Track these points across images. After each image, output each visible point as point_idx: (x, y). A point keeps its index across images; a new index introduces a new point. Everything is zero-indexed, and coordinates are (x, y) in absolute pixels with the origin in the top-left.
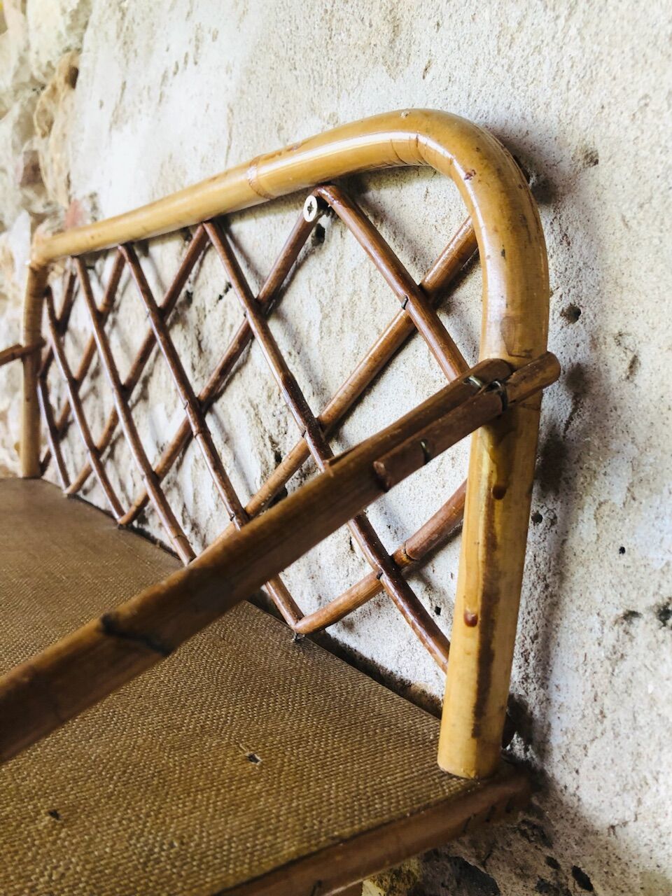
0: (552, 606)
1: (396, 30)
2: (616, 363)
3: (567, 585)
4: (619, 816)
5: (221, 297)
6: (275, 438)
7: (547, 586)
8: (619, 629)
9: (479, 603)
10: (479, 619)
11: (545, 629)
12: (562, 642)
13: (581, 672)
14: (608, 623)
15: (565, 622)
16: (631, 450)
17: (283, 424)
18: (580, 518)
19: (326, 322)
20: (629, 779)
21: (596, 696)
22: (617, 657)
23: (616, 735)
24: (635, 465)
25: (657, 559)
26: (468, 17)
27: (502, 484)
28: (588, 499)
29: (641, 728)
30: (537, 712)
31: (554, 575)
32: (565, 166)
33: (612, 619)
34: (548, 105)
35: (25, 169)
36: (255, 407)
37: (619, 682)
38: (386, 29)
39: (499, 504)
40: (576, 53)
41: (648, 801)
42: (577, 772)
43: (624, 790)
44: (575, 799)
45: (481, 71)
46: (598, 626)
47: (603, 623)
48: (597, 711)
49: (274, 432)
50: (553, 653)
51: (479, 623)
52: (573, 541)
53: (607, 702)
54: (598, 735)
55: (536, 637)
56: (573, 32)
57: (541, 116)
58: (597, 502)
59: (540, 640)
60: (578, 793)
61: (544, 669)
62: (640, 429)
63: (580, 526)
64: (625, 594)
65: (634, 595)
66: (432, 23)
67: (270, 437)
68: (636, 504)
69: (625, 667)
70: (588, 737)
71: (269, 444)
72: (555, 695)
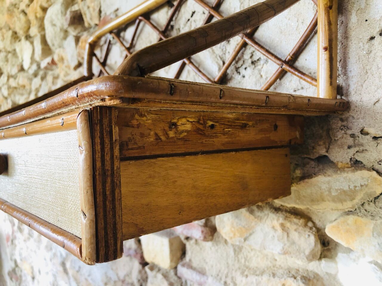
0: (345, 48)
3: (349, 40)
4: (377, 98)
5: (189, 20)
6: (221, 57)
7: (342, 44)
8: (369, 43)
9: (328, 43)
10: (328, 48)
11: (344, 56)
12: (351, 57)
13: (358, 62)
14: (365, 43)
15: (351, 50)
17: (224, 50)
18: (351, 18)
19: (242, 5)
20: (379, 85)
21: (364, 67)
22: (369, 52)
23: (373, 75)
25: (378, 17)
27: (331, 5)
28: (353, 11)
29: (380, 68)
30: (344, 85)
31: (345, 39)
33: (366, 41)
35: (71, 18)
37: (371, 60)
39: (331, 11)
42: (360, 94)
43: (378, 88)
44: (361, 103)
46: (362, 45)
47: (364, 44)
48: (365, 72)
49: (221, 54)
50: (347, 62)
51: (328, 49)
52: (350, 25)
53: (368, 67)
54: (366, 79)
55: (340, 61)
58: (356, 11)
59: (342, 61)
60: (362, 100)
61: (345, 68)
63: (352, 20)
64: (369, 32)
65: (372, 31)
67: (220, 56)
68: (368, 6)
69: (372, 55)
70: (363, 81)
71: (219, 59)
72: (350, 75)
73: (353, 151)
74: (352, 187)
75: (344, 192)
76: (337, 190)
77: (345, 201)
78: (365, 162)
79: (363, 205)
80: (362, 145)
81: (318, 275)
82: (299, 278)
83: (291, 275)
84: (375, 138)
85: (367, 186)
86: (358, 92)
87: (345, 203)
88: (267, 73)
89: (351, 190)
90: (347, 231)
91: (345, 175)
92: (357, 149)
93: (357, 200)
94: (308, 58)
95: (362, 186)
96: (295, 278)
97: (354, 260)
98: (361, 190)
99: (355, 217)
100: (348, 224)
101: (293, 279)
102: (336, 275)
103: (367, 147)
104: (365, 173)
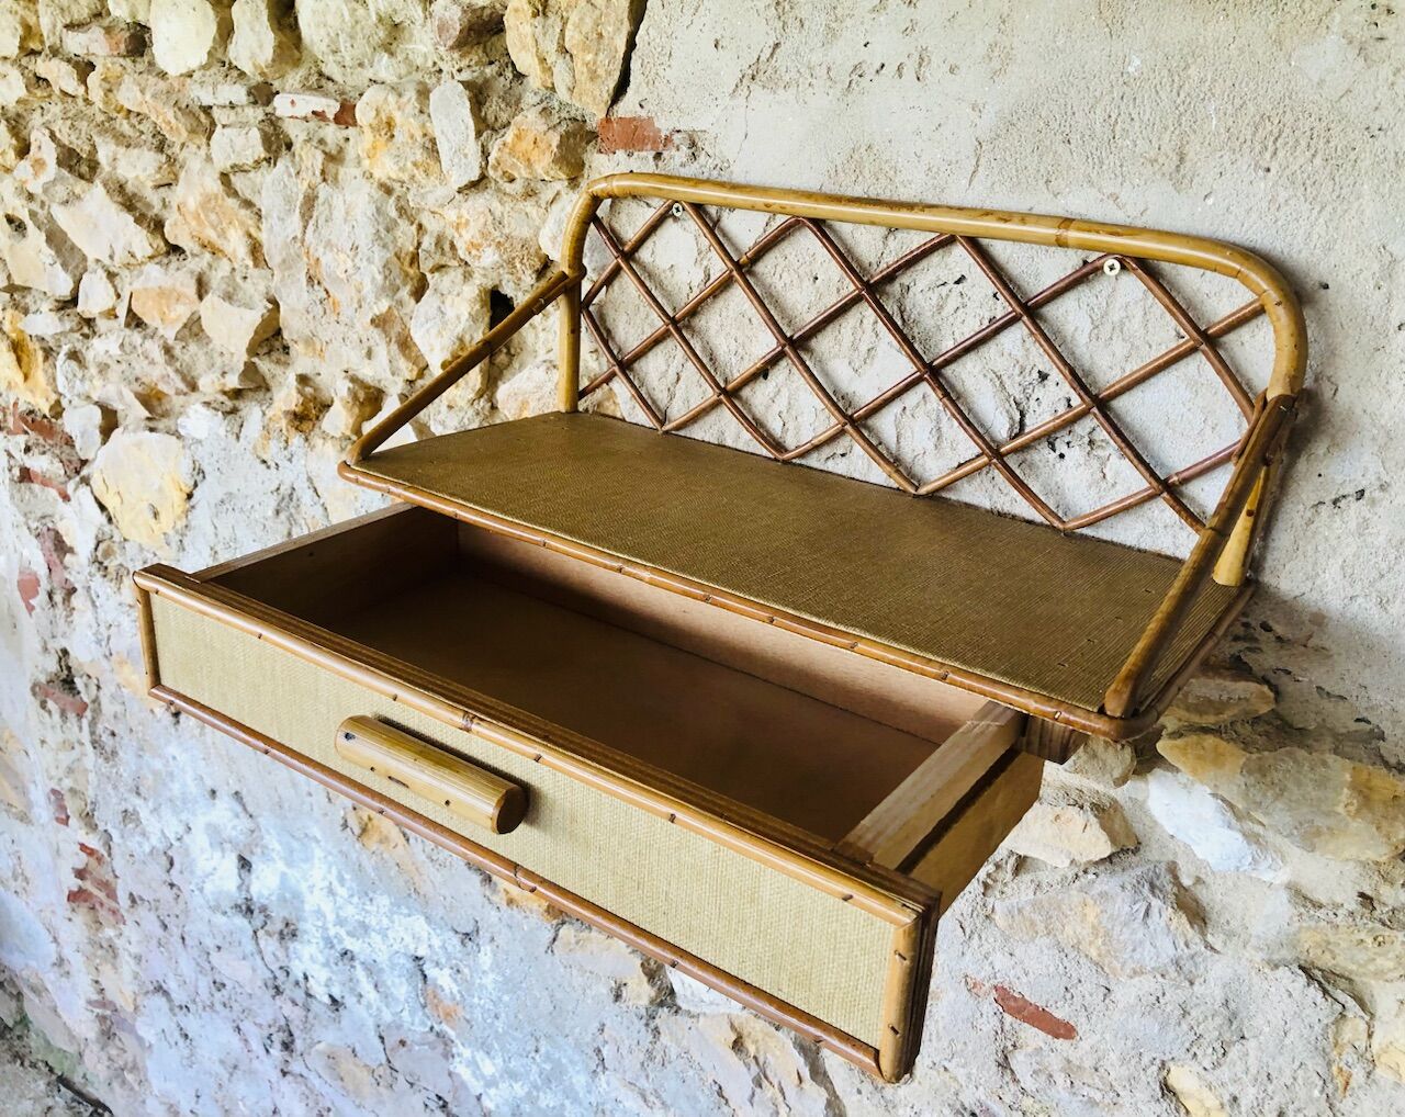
1: (1182, 160)
2: (1327, 392)
4: (1301, 591)
6: (1018, 400)
8: (1313, 510)
9: (1256, 505)
10: (1256, 510)
13: (1289, 531)
14: (1308, 508)
16: (1332, 431)
19: (1095, 331)
20: (1309, 574)
21: (1295, 541)
22: (1310, 522)
23: (1305, 556)
24: (1333, 437)
25: (1339, 479)
26: (1246, 180)
29: (1319, 551)
32: (1308, 287)
33: (1311, 506)
34: (1300, 252)
36: (999, 377)
37: (1309, 533)
38: (1175, 158)
40: (1323, 234)
41: (1318, 582)
42: (1279, 576)
43: (1306, 579)
44: (1275, 588)
45: (1254, 216)
46: (1302, 509)
47: (1305, 508)
48: (1295, 547)
51: (1254, 514)
52: (1293, 472)
53: (1301, 543)
54: (1294, 558)
56: (1321, 220)
57: (1295, 256)
58: (1309, 454)
60: (1278, 586)
62: (1337, 421)
63: (1299, 463)
64: (1318, 494)
65: (1322, 494)
66: (1218, 170)
67: (1014, 399)
68: (1330, 455)
69: (1313, 527)
70: (1287, 560)
71: (1014, 405)
72: (1272, 545)
73: (1241, 645)
74: (1225, 697)
75: (1210, 701)
76: (1198, 697)
77: (1206, 713)
78: (1255, 668)
79: (1232, 723)
80: (1256, 640)
81: (1116, 801)
82: (1087, 806)
83: (1072, 802)
84: (1279, 639)
85: (1247, 700)
86: (1276, 573)
87: (1205, 717)
88: (1117, 473)
89: (1221, 702)
90: (1199, 758)
91: (1219, 681)
92: (1247, 645)
93: (1226, 716)
94: (1206, 488)
95: (1240, 699)
96: (1082, 807)
97: (1185, 786)
98: (1237, 704)
99: (1218, 740)
100: (1203, 748)
101: (1077, 809)
102: (1145, 801)
103: (1263, 646)
104: (1253, 686)
